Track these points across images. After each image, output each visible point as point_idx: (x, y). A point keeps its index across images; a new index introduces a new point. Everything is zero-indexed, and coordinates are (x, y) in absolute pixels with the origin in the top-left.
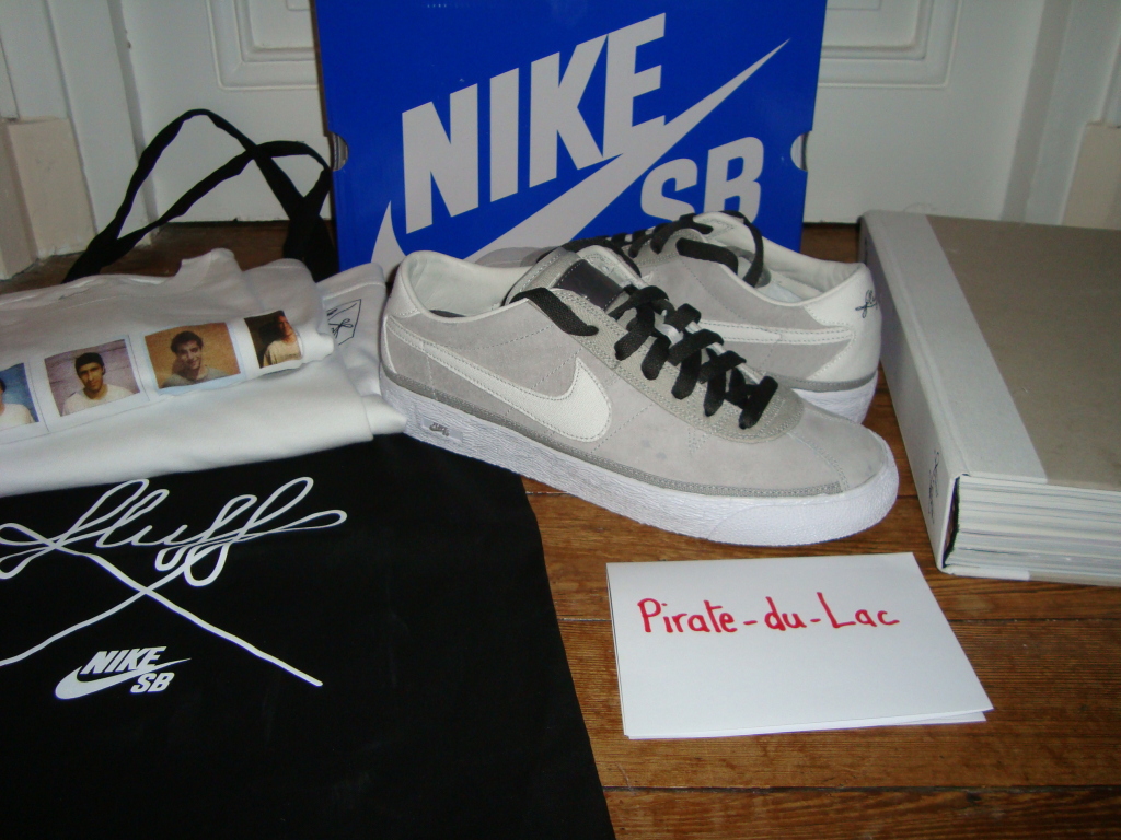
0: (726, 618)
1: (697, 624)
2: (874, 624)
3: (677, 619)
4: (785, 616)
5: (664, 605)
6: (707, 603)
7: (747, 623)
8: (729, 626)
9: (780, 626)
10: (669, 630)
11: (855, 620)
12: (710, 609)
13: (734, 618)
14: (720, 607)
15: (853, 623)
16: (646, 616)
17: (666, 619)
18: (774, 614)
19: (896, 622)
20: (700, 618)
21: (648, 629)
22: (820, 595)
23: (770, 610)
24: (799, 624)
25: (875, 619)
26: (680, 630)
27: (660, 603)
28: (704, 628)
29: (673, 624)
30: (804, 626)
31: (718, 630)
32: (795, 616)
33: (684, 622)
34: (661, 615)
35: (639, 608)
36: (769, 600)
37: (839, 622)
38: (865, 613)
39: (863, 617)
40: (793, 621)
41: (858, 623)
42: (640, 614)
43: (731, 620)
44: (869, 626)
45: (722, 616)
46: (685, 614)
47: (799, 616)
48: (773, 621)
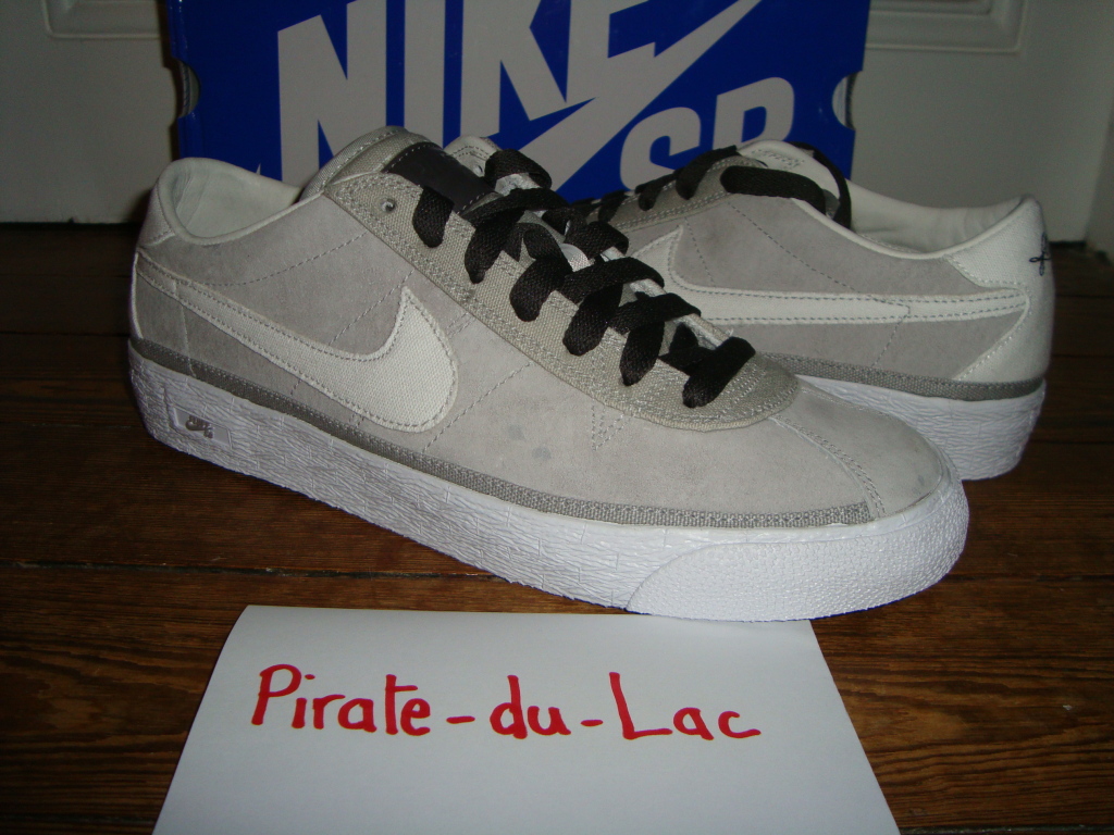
0: (417, 708)
1: (356, 715)
2: (707, 736)
3: (320, 704)
4: (534, 711)
5: (310, 677)
6: (391, 679)
7: (453, 720)
8: (416, 723)
9: (518, 731)
10: (298, 722)
11: (671, 726)
12: (392, 687)
13: (432, 710)
14: (413, 688)
15: (666, 732)
16: (265, 694)
17: (301, 703)
18: (515, 707)
19: (754, 732)
20: (367, 705)
21: (258, 719)
22: (615, 678)
23: (508, 700)
24: (558, 726)
25: (712, 725)
26: (319, 723)
27: (304, 673)
28: (368, 725)
29: (309, 714)
30: (566, 732)
31: (392, 730)
32: (554, 713)
33: (331, 711)
34: (293, 697)
35: (260, 679)
36: (513, 681)
37: (637, 729)
38: (695, 713)
39: (689, 722)
40: (545, 721)
41: (676, 732)
42: (257, 689)
43: (425, 711)
45: (411, 703)
46: (341, 697)
47: (561, 712)
48: (507, 719)
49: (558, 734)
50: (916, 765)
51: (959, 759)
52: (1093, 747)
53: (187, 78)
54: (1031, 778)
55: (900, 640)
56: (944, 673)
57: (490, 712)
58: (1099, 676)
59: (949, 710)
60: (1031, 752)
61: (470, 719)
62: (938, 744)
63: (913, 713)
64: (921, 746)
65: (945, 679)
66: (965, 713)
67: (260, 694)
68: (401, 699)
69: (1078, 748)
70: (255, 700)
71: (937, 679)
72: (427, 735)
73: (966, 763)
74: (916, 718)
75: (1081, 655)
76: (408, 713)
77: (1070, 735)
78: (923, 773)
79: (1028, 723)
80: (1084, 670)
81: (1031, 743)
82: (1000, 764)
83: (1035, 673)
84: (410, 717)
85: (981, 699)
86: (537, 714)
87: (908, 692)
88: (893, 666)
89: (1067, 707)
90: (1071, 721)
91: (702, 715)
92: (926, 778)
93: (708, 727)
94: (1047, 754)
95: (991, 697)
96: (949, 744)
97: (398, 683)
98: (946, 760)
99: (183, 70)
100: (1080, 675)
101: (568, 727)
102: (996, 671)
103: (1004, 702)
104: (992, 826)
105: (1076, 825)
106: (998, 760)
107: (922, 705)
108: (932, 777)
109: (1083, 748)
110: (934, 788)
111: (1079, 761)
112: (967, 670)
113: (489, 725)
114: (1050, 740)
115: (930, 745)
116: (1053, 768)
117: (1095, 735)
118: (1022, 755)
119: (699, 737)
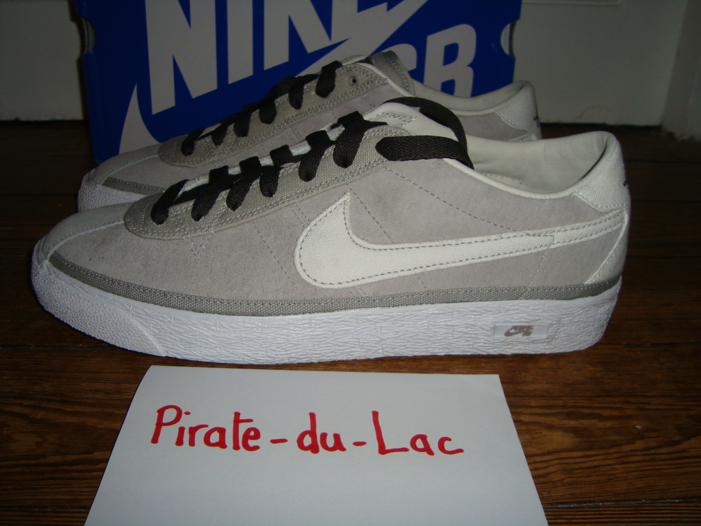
0: (252, 433)
1: (215, 437)
2: (430, 453)
3: (194, 430)
4: (324, 436)
5: (188, 413)
6: (237, 415)
7: (274, 441)
8: (252, 443)
9: (314, 448)
10: (180, 442)
11: (409, 447)
12: (237, 420)
13: (262, 435)
14: (250, 421)
15: (404, 450)
16: (160, 425)
17: (182, 430)
18: (312, 433)
19: (459, 451)
20: (222, 431)
21: (155, 440)
22: (375, 414)
23: (309, 428)
24: (338, 446)
25: (434, 446)
26: (192, 443)
27: (184, 411)
28: (222, 444)
29: (186, 437)
30: (343, 449)
31: (236, 447)
32: (337, 437)
33: (200, 435)
34: (177, 426)
35: (156, 415)
36: (312, 416)
37: (387, 448)
38: (423, 438)
39: (420, 444)
40: (330, 442)
41: (411, 449)
42: (155, 421)
43: (257, 435)
44: (425, 454)
45: (249, 430)
46: (206, 426)
47: (341, 437)
48: (307, 441)
49: (338, 451)
50: (545, 465)
51: (572, 461)
52: (653, 451)
53: (87, 28)
54: (614, 472)
55: (538, 386)
56: (564, 407)
57: (297, 437)
58: (659, 407)
59: (567, 430)
60: (615, 455)
61: (284, 441)
62: (560, 452)
63: (544, 432)
64: (549, 453)
65: (565, 411)
66: (576, 431)
67: (157, 424)
68: (243, 428)
69: (644, 453)
70: (154, 428)
71: (559, 410)
72: (258, 450)
73: (576, 463)
74: (546, 436)
75: (648, 394)
76: (247, 436)
77: (639, 444)
78: (550, 470)
79: (615, 437)
80: (649, 404)
81: (615, 450)
82: (596, 463)
83: (619, 406)
84: (248, 439)
85: (586, 423)
86: (326, 438)
87: (542, 419)
88: (533, 403)
89: (638, 427)
90: (641, 436)
91: (428, 439)
92: (551, 473)
93: (431, 447)
94: (625, 457)
95: (593, 421)
96: (565, 452)
97: (241, 418)
98: (564, 461)
99: (84, 23)
100: (648, 407)
101: (345, 446)
102: (596, 405)
103: (601, 424)
104: (590, 502)
105: (640, 500)
106: (595, 461)
107: (551, 427)
108: (555, 472)
109: (647, 452)
110: (556, 479)
111: (644, 461)
112: (578, 404)
113: (296, 445)
114: (627, 448)
115: (554, 452)
116: (628, 465)
117: (654, 445)
118: (610, 457)
119: (425, 453)
